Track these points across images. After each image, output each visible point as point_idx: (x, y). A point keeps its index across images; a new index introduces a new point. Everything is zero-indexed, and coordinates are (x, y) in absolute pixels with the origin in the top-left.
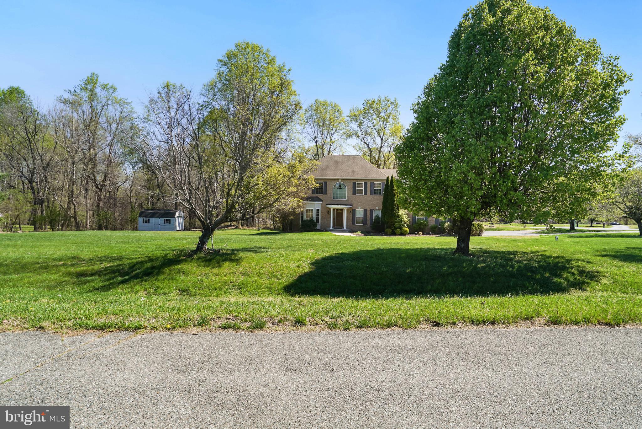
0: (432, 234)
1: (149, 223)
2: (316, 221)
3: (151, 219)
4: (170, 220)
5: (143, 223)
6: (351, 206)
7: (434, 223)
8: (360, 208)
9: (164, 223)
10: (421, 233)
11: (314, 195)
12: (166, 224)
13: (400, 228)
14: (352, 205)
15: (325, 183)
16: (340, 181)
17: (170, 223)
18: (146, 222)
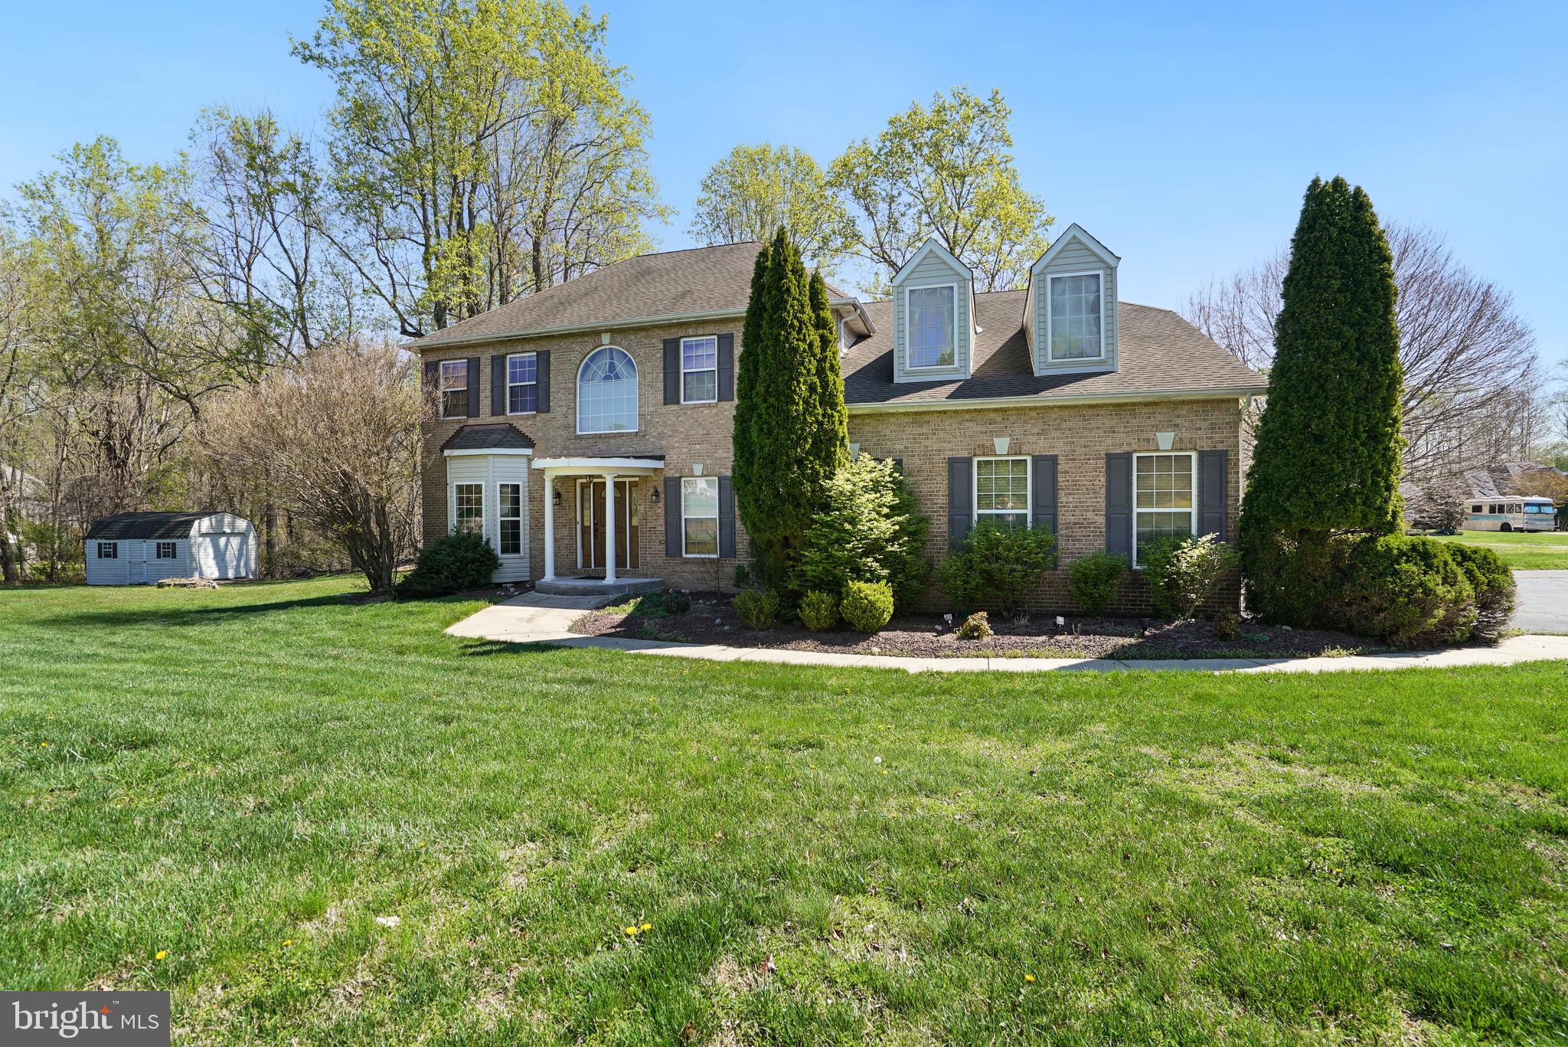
0: (1067, 630)
1: (115, 556)
2: (496, 544)
3: (120, 543)
4: (174, 544)
5: (100, 556)
6: (659, 464)
7: (1100, 543)
8: (698, 469)
9: (159, 556)
10: (979, 619)
11: (501, 419)
12: (163, 561)
13: (836, 587)
14: (661, 458)
15: (544, 358)
16: (606, 339)
17: (174, 556)
18: (108, 555)
